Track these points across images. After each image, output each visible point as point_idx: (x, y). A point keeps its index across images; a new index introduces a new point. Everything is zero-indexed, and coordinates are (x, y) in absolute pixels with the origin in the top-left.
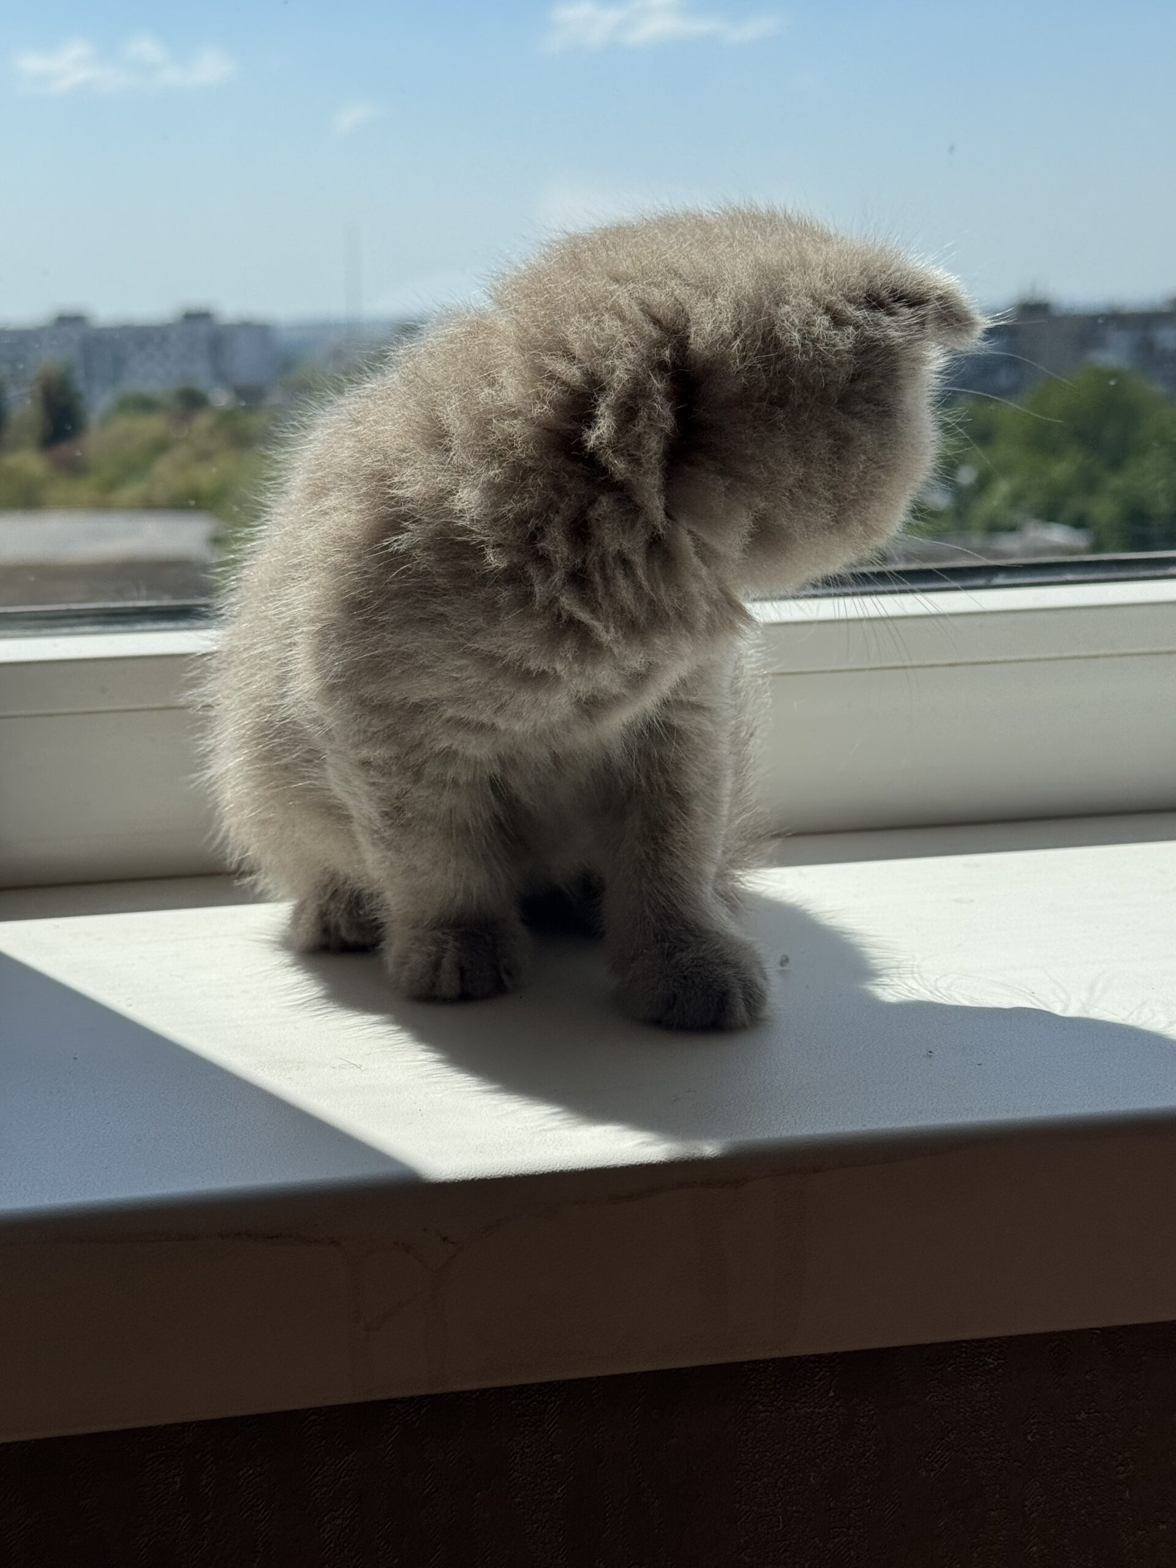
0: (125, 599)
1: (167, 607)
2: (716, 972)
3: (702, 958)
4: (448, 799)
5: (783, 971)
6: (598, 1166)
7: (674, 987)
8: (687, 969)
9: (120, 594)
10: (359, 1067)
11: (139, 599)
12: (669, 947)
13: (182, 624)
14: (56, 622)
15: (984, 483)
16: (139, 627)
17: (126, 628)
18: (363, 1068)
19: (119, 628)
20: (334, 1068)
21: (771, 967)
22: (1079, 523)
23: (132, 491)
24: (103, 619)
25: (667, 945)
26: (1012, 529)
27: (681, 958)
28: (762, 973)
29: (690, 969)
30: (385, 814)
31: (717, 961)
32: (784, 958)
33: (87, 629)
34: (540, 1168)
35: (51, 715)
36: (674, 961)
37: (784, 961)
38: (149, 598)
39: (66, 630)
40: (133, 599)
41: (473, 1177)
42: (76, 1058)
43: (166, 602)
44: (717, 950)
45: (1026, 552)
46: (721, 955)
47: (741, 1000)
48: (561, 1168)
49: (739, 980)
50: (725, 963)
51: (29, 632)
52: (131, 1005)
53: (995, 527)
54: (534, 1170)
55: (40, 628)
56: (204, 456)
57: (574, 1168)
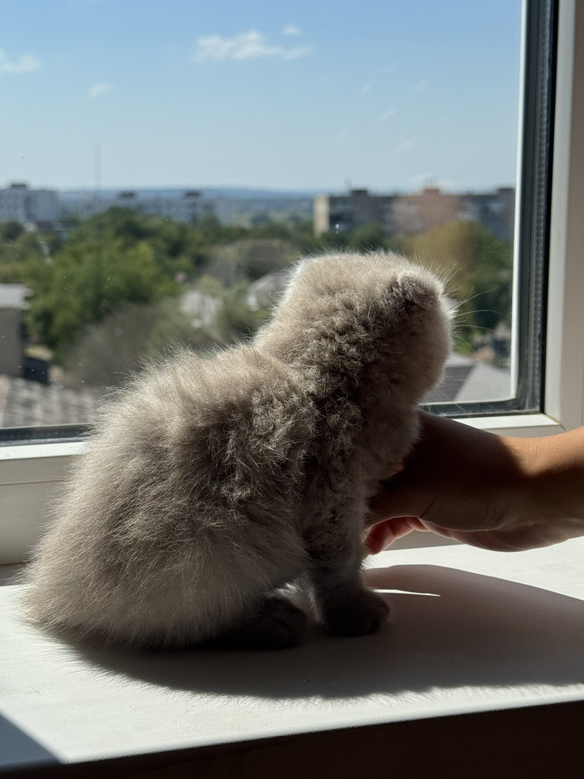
6: (145, 753)
34: (117, 755)
41: (85, 761)
48: (127, 755)
54: (114, 756)
57: (133, 754)
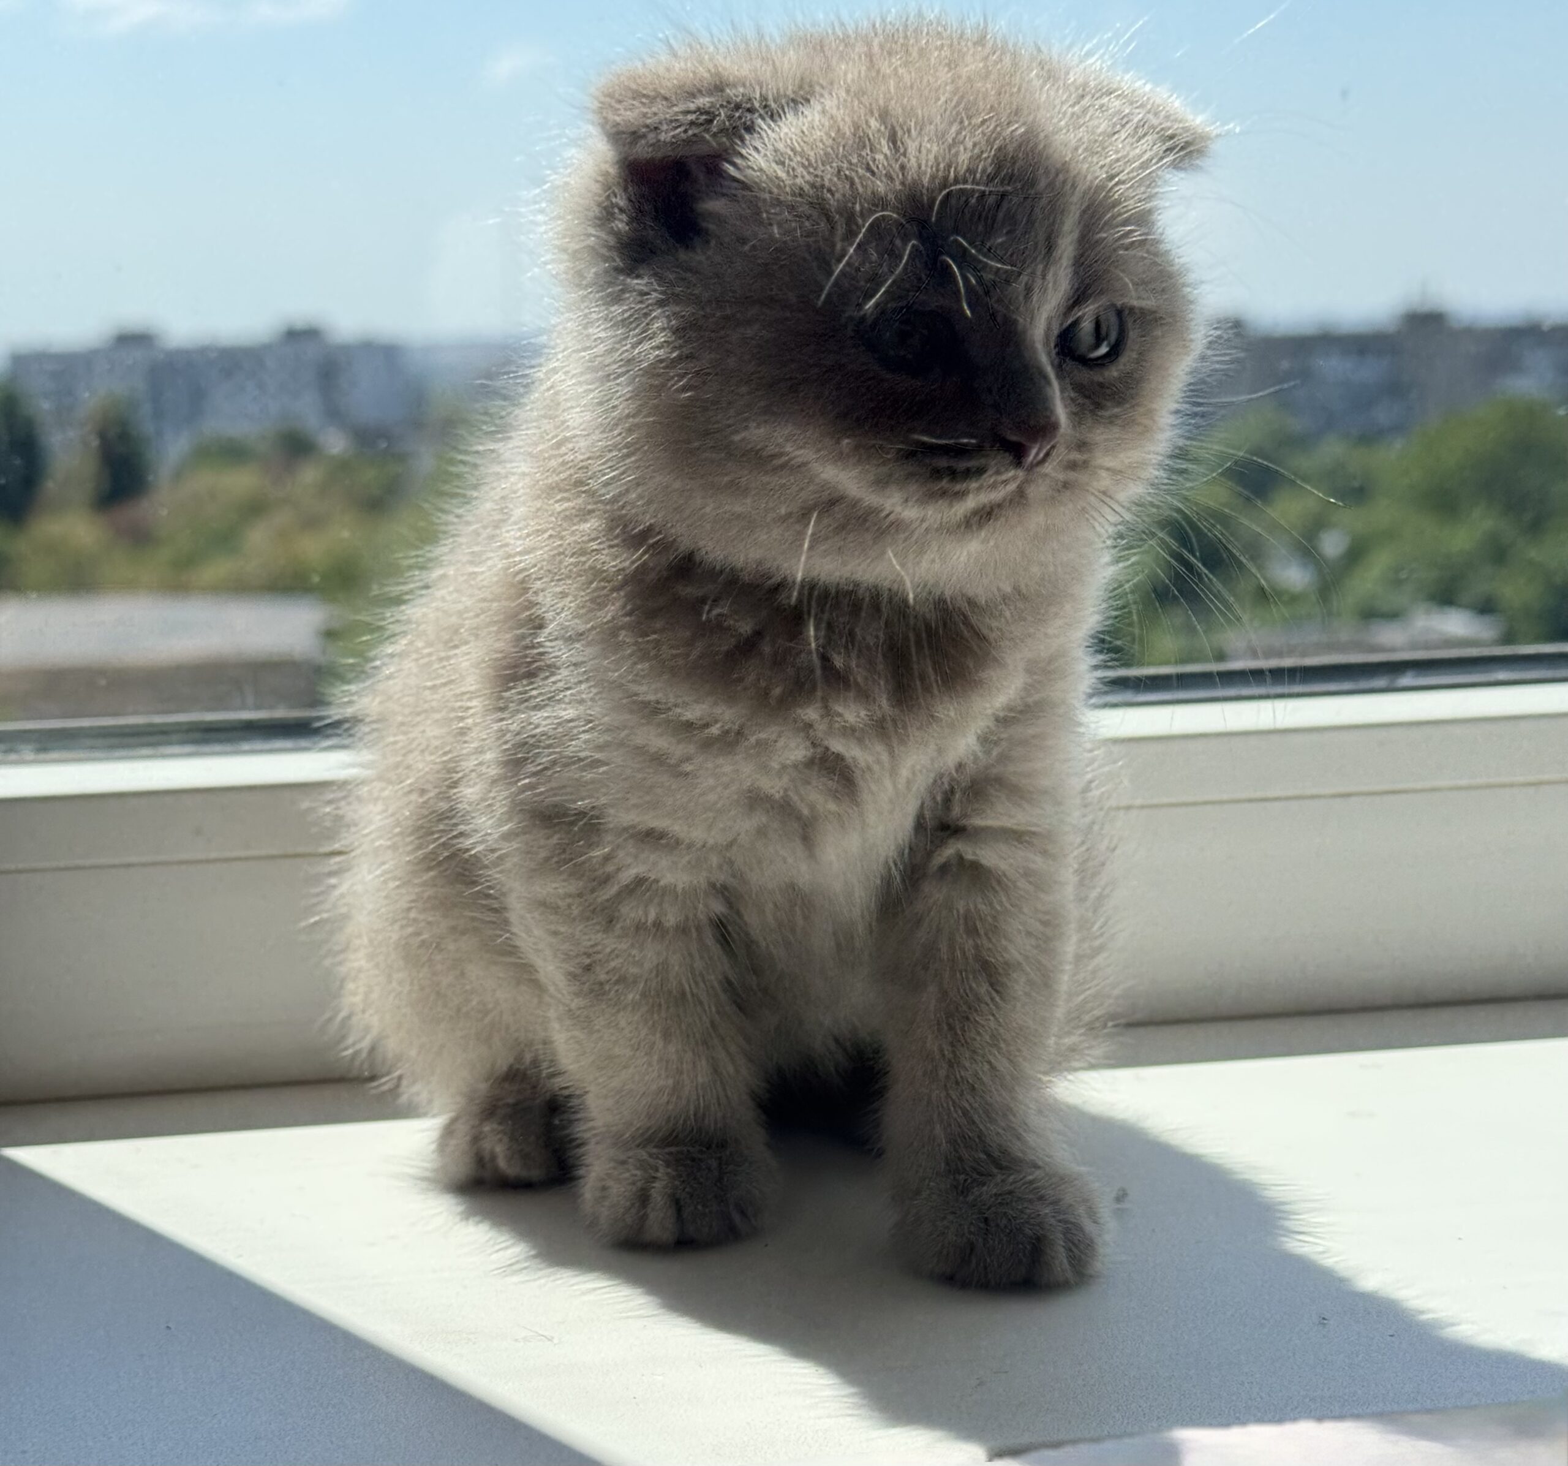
0: (226, 709)
1: (281, 719)
2: (1028, 1211)
3: (1010, 1193)
4: (651, 954)
5: (1119, 1209)
7: (970, 1233)
8: (989, 1208)
9: (219, 703)
10: (550, 1339)
11: (244, 707)
12: (966, 1180)
13: (303, 743)
14: (131, 740)
15: (1356, 554)
16: (246, 746)
17: (228, 748)
18: (556, 1341)
19: (218, 748)
20: (516, 1340)
21: (1105, 1209)
22: (1485, 608)
23: (218, 569)
24: (198, 735)
25: (962, 1177)
26: (1393, 615)
27: (980, 1195)
28: (1092, 1213)
29: (993, 1209)
30: (573, 977)
31: (1031, 1196)
32: (1121, 1193)
33: (176, 749)
35: (129, 866)
36: (971, 1198)
37: (1121, 1197)
38: (258, 707)
39: (145, 751)
40: (235, 709)
42: (168, 1327)
43: (281, 713)
44: (1031, 1182)
45: (1414, 647)
46: (1035, 1188)
47: (1062, 1250)
49: (1060, 1221)
50: (1041, 1198)
51: (97, 754)
52: (241, 1256)
53: (1370, 614)
55: (112, 747)
56: (312, 523)
